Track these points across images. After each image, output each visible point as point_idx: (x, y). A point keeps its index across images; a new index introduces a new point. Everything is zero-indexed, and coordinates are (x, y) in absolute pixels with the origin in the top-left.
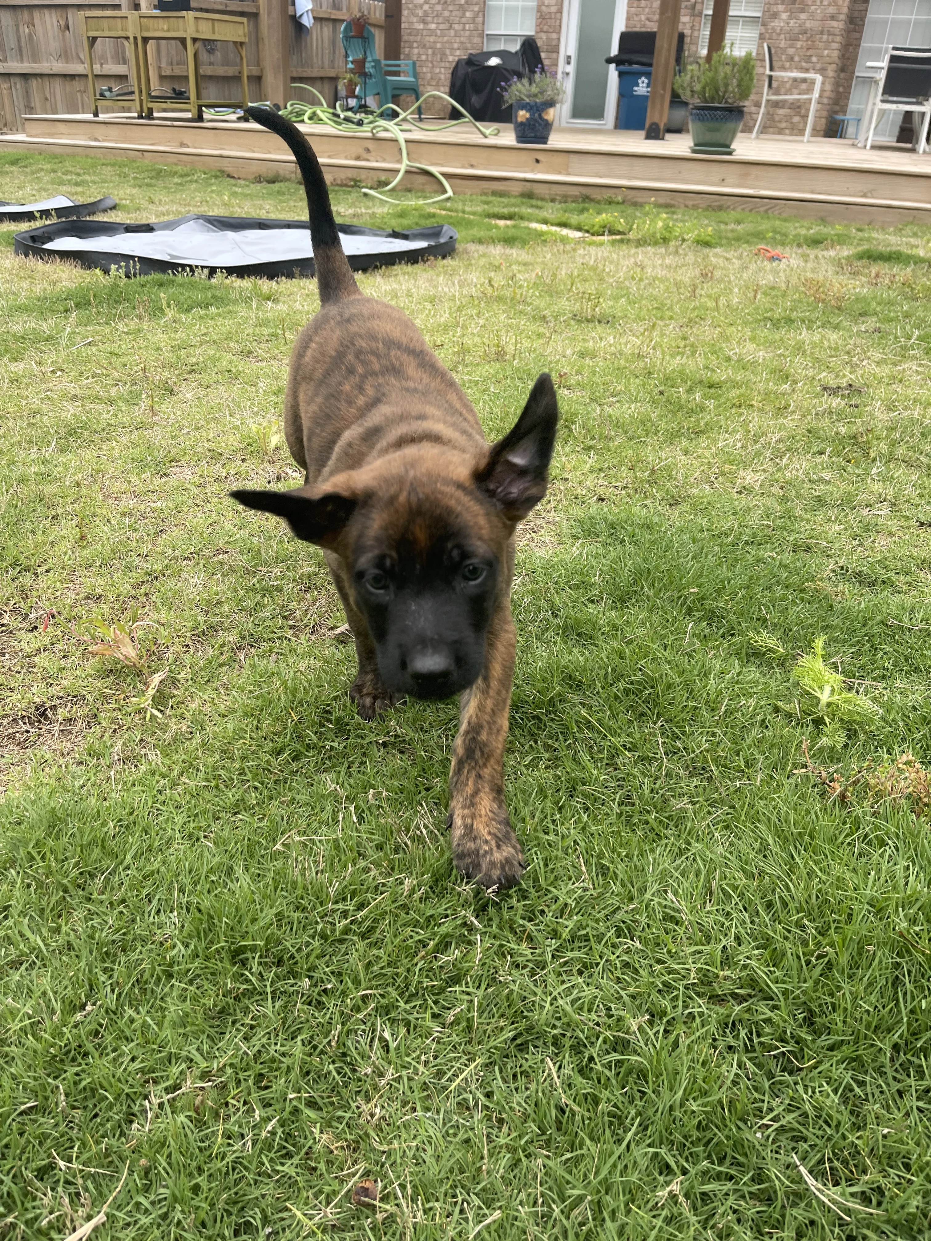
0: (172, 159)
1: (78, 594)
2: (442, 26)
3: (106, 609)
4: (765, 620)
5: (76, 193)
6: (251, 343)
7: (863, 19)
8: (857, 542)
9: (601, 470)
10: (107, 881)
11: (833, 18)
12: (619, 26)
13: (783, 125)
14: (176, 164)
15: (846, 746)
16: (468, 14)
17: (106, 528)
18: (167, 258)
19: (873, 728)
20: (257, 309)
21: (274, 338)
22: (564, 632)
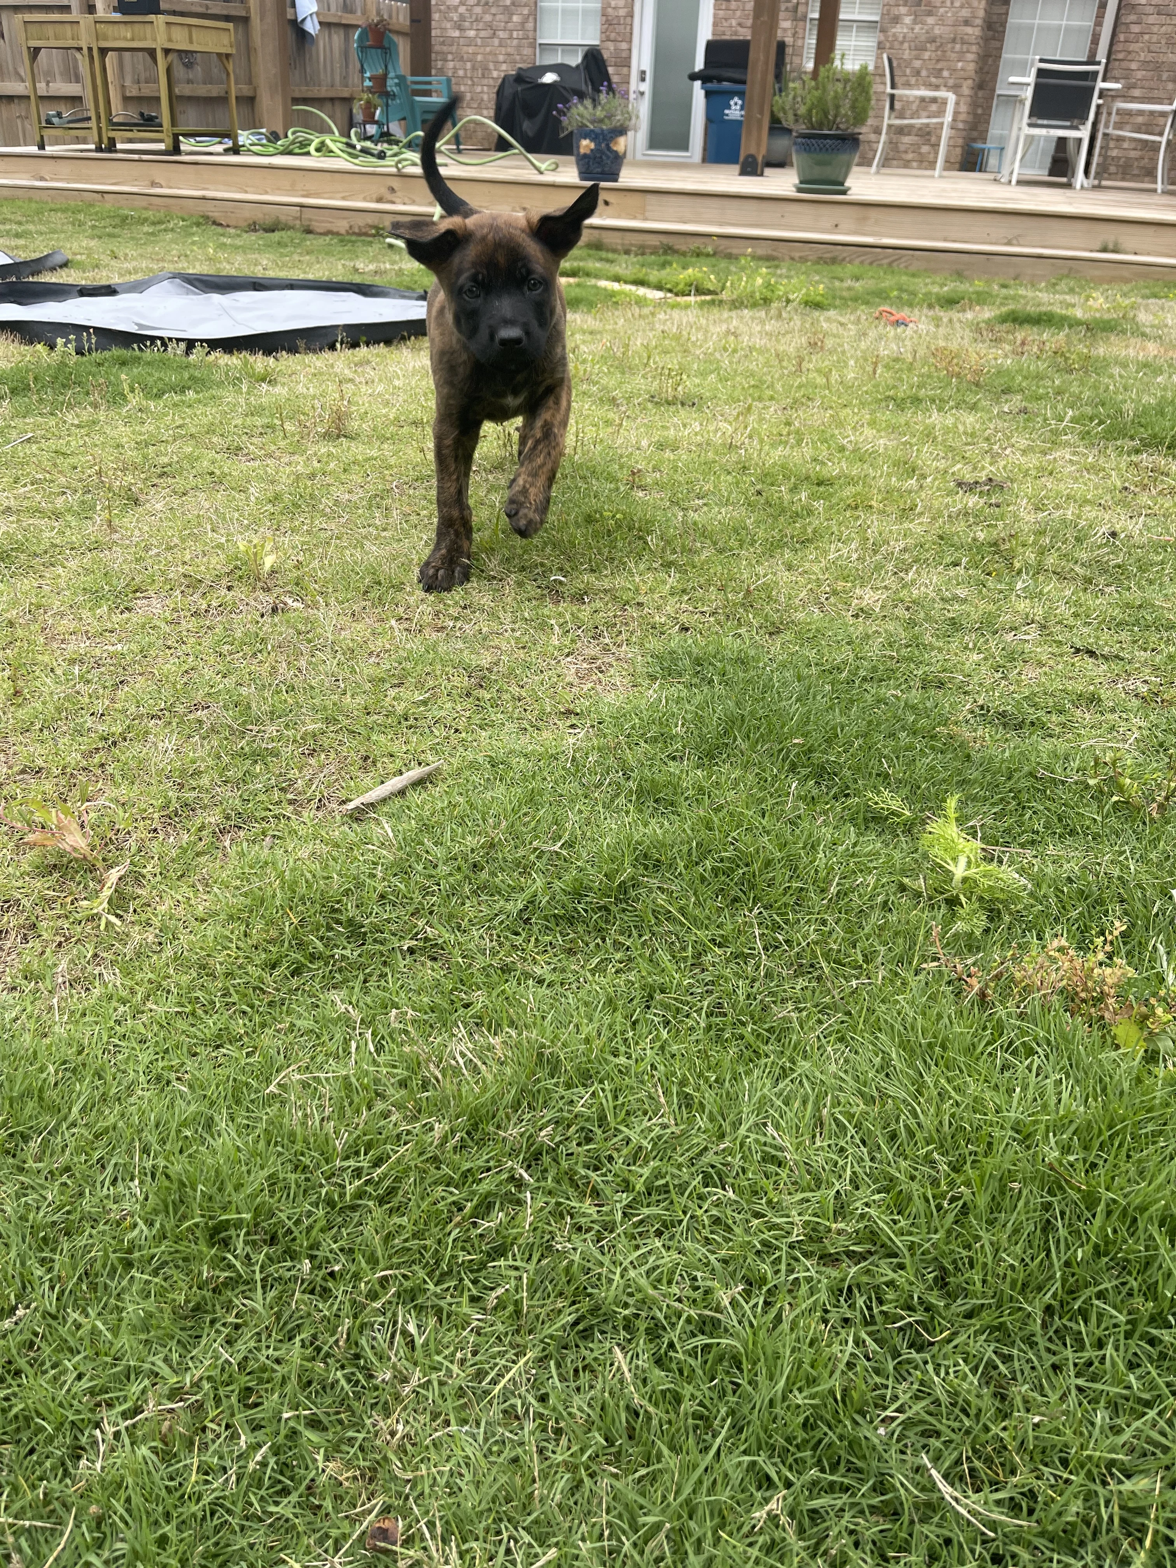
0: (142, 202)
1: (10, 768)
2: (483, 34)
3: (48, 786)
4: (887, 776)
5: (17, 247)
6: (239, 436)
7: (1003, 24)
8: (1000, 675)
9: (684, 591)
10: (45, 1143)
11: (967, 23)
12: (705, 33)
13: (910, 156)
14: (146, 209)
15: (987, 931)
16: (515, 18)
17: (48, 681)
18: (133, 329)
19: (1020, 907)
20: (248, 393)
21: (270, 431)
22: (638, 799)
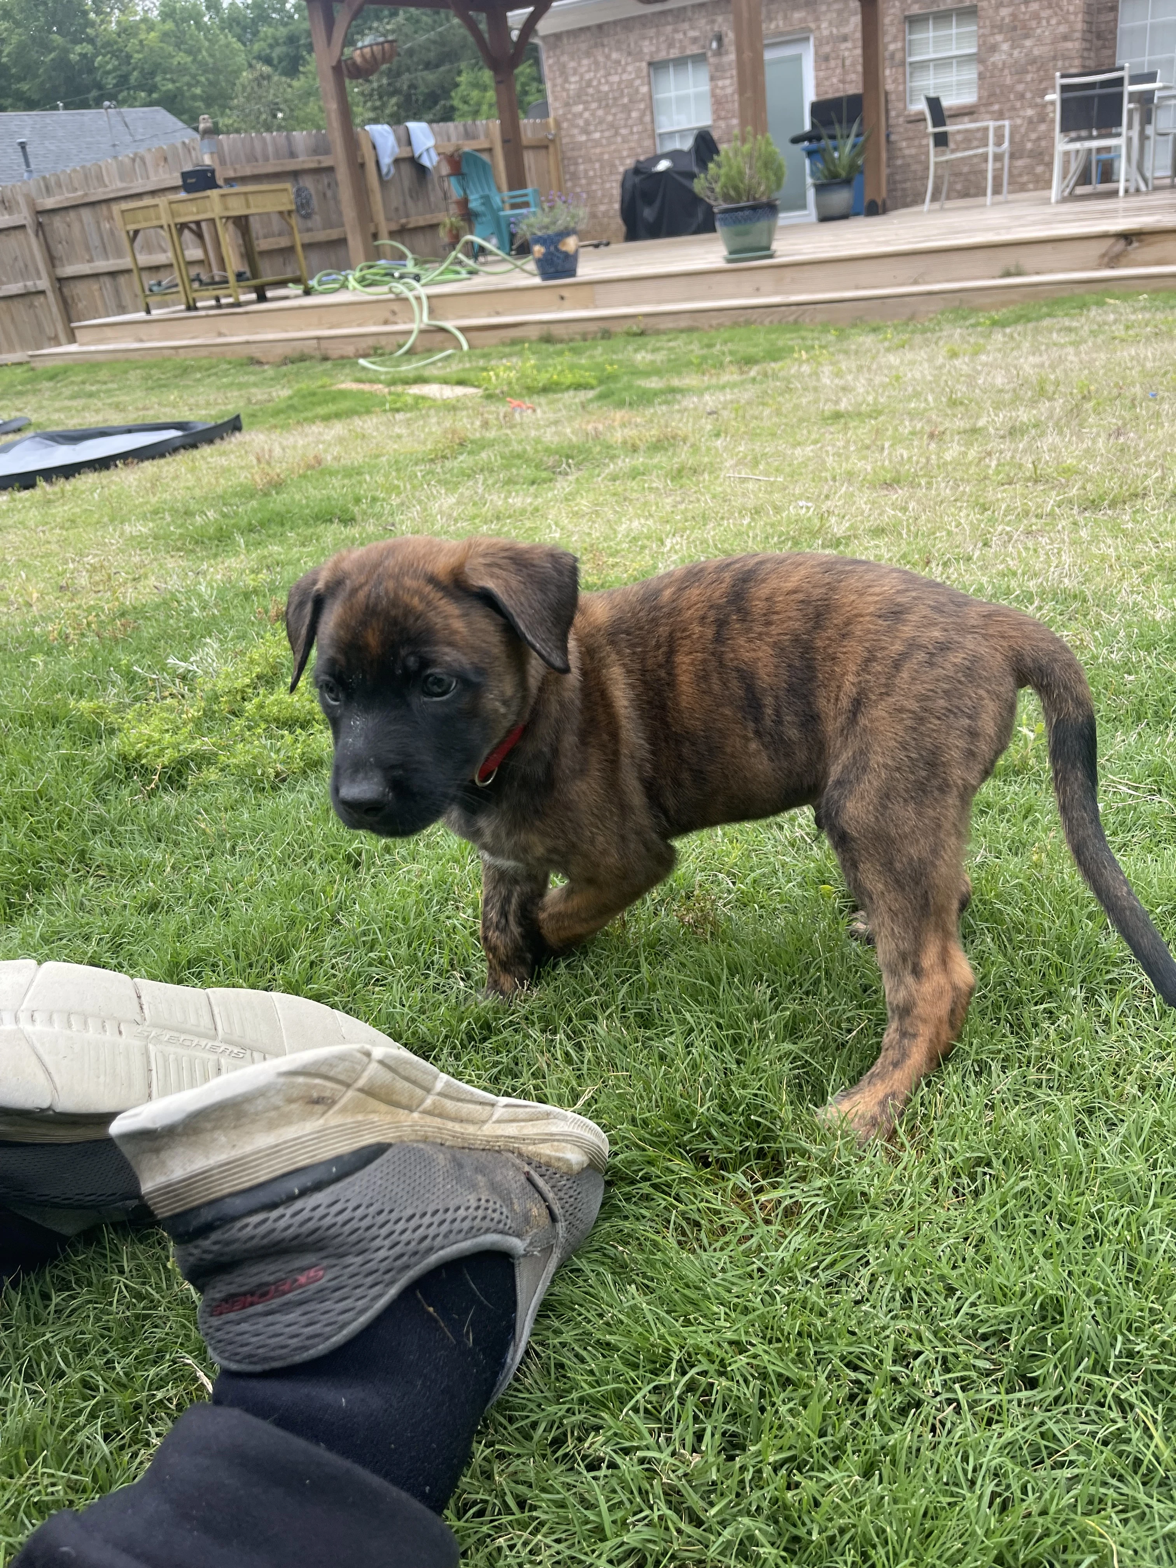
2: (607, 134)
7: (1113, 31)
11: (1066, 38)
12: (810, 96)
13: (1025, 179)
16: (634, 114)
